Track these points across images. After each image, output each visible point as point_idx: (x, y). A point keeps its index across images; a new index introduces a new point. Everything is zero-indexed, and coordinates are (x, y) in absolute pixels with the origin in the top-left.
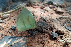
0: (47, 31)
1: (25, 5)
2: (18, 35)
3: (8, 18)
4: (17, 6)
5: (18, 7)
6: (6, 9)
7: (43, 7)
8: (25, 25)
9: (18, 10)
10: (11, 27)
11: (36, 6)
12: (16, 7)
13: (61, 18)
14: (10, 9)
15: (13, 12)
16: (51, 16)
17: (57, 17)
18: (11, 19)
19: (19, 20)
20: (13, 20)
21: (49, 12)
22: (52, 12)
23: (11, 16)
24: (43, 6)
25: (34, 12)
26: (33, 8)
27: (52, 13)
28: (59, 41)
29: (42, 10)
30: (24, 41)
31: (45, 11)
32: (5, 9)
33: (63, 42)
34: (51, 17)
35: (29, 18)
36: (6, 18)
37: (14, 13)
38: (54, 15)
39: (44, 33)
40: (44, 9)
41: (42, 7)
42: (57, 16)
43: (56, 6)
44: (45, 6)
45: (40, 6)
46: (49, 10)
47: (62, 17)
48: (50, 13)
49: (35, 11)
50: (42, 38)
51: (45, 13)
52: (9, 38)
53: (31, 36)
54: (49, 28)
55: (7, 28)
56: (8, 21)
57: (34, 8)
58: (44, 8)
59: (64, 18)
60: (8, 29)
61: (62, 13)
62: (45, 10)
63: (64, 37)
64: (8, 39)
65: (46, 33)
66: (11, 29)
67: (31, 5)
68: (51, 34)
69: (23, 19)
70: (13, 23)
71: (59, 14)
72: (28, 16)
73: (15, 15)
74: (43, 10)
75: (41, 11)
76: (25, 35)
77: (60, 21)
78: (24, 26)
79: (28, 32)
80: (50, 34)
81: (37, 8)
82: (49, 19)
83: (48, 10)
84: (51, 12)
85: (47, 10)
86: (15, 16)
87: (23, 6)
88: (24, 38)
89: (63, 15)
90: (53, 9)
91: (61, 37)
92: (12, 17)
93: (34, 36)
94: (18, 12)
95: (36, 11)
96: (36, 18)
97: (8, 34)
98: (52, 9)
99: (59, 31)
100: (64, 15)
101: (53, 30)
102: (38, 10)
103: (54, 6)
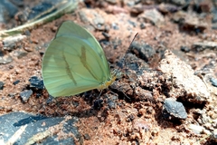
0: (147, 94)
1: (80, 4)
2: (51, 111)
3: (21, 50)
4: (53, 8)
5: (54, 11)
6: (16, 16)
7: (137, 9)
8: (72, 78)
9: (54, 22)
10: (27, 82)
11: (115, 8)
12: (49, 11)
13: (197, 46)
14: (29, 18)
15: (37, 27)
16: (164, 40)
17: (184, 45)
18: (29, 51)
19: (52, 60)
20: (36, 56)
21: (159, 26)
22: (168, 26)
23: (32, 40)
24: (139, 6)
25: (108, 27)
26: (105, 14)
27: (166, 32)
28: (187, 132)
29: (134, 20)
30: (70, 134)
31: (145, 25)
32: (12, 17)
33: (202, 133)
34: (164, 43)
35: (87, 54)
36: (14, 48)
37: (40, 30)
38: (174, 36)
39: (138, 100)
40: (143, 15)
41: (135, 10)
42: (184, 42)
43: (180, 8)
44: (145, 6)
45: (129, 5)
46: (159, 20)
47: (201, 44)
48: (161, 30)
49: (111, 25)
50: (132, 120)
51: (145, 31)
52: (19, 119)
53: (94, 112)
54: (156, 86)
55: (14, 84)
56: (19, 58)
57: (108, 12)
58: (140, 12)
59: (208, 47)
60: (18, 86)
61: (201, 29)
62: (146, 20)
63: (204, 116)
64: (16, 125)
65: (146, 100)
66: (28, 88)
67: (98, 3)
68: (160, 105)
69: (64, 58)
70: (37, 64)
71: (192, 35)
72: (83, 49)
73: (44, 37)
74: (139, 19)
75: (133, 23)
76: (74, 110)
77: (193, 58)
78: (71, 81)
79: (85, 100)
80: (157, 106)
81: (118, 12)
82: (157, 52)
83: (154, 20)
84: (163, 26)
85: (151, 19)
86: (43, 40)
87: (73, 7)
88: (71, 122)
89: (204, 36)
90: (171, 16)
91: (197, 116)
92: (34, 45)
93: (105, 111)
94: (55, 28)
95: (114, 25)
96: (115, 48)
97: (17, 106)
98: (167, 18)
99: (190, 96)
100: (206, 39)
101: (170, 93)
102: (122, 20)
103: (174, 7)
